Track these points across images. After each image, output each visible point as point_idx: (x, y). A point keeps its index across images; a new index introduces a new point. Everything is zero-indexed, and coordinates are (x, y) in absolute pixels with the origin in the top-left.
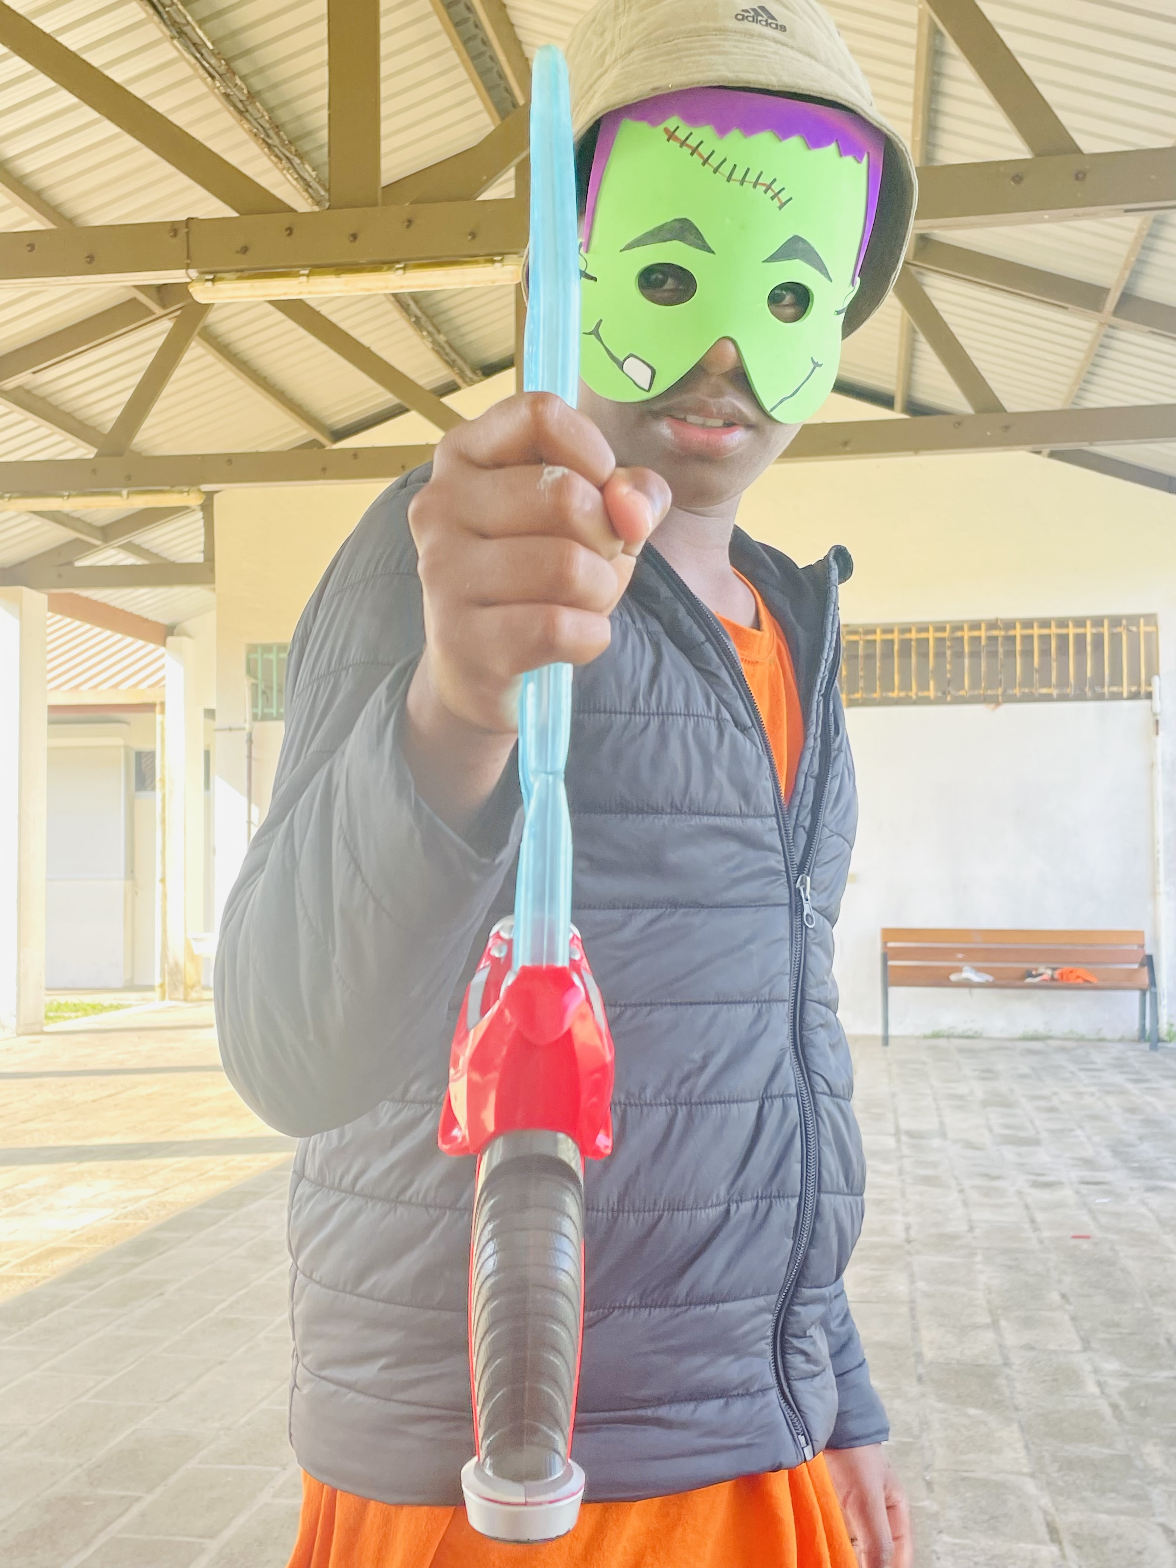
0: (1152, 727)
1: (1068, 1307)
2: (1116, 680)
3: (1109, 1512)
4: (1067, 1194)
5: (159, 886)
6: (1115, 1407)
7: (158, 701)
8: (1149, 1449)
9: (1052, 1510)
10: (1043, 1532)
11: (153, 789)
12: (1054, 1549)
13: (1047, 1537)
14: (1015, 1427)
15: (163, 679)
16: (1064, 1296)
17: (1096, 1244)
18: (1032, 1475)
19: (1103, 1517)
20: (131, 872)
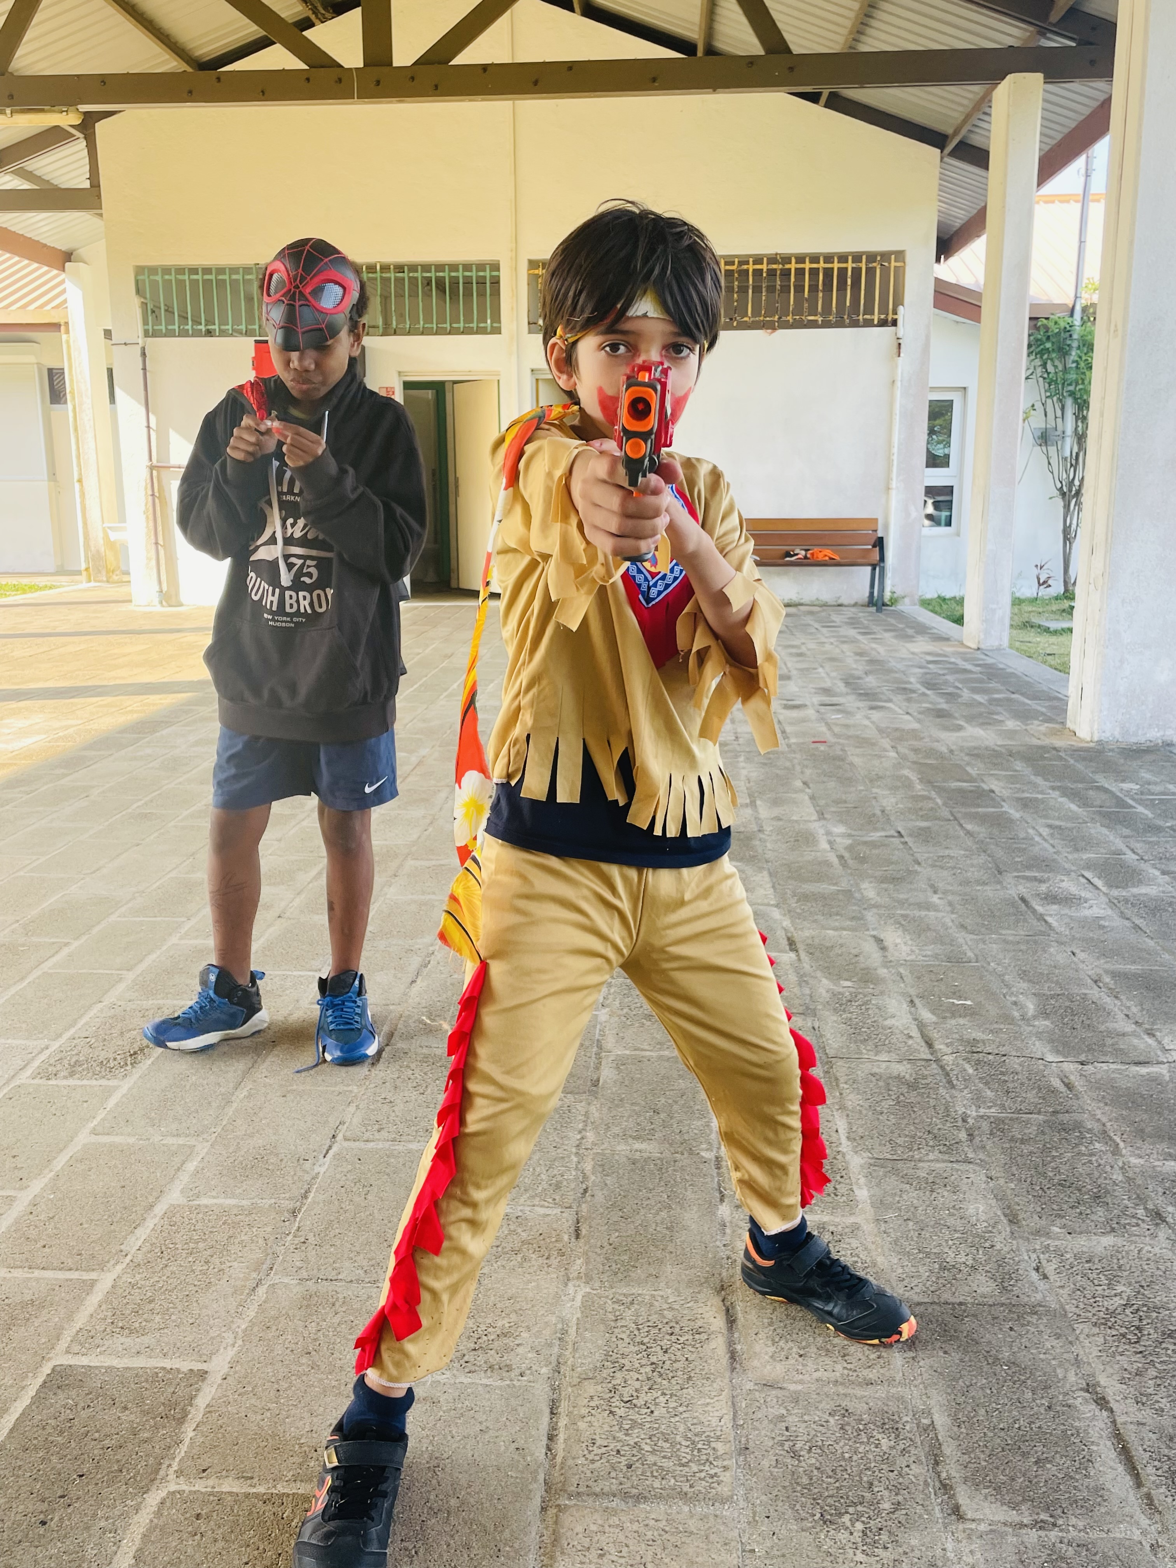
0: (895, 350)
1: (807, 790)
2: (869, 310)
3: (835, 929)
4: (810, 712)
5: (77, 486)
6: (841, 857)
7: (62, 322)
8: (865, 885)
9: (792, 929)
10: (784, 943)
11: (66, 402)
12: (793, 955)
13: (787, 948)
14: (765, 873)
15: (65, 301)
16: (805, 783)
17: (830, 747)
18: (777, 906)
19: (831, 932)
20: (53, 475)
